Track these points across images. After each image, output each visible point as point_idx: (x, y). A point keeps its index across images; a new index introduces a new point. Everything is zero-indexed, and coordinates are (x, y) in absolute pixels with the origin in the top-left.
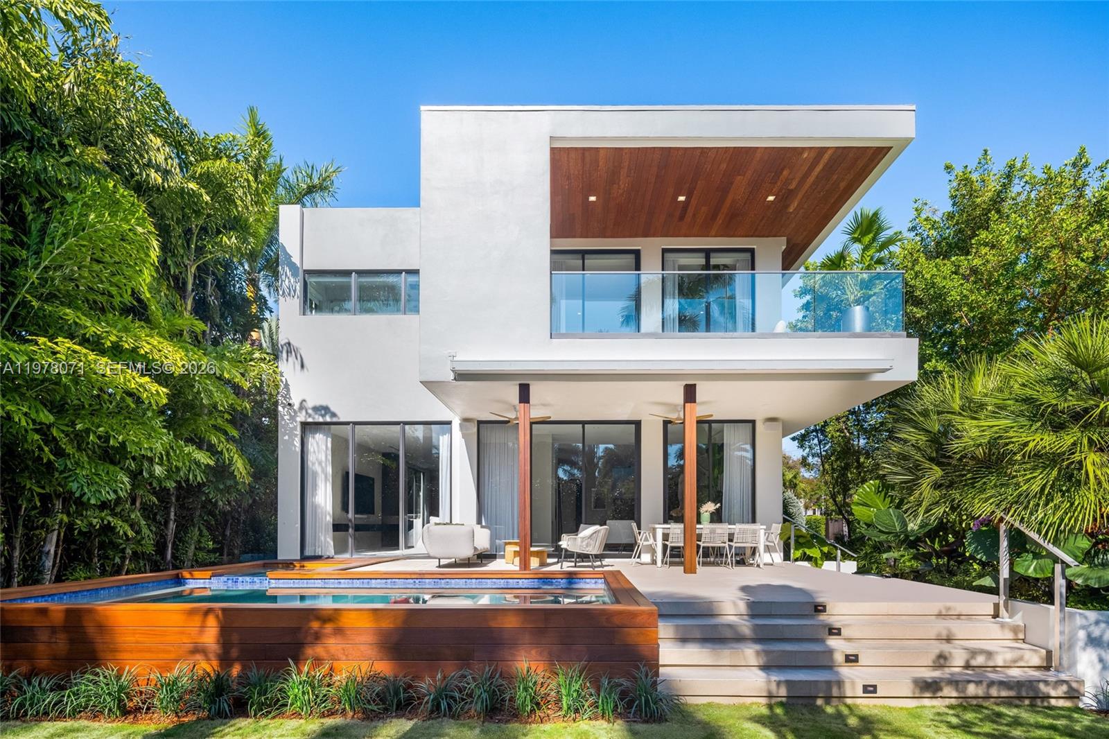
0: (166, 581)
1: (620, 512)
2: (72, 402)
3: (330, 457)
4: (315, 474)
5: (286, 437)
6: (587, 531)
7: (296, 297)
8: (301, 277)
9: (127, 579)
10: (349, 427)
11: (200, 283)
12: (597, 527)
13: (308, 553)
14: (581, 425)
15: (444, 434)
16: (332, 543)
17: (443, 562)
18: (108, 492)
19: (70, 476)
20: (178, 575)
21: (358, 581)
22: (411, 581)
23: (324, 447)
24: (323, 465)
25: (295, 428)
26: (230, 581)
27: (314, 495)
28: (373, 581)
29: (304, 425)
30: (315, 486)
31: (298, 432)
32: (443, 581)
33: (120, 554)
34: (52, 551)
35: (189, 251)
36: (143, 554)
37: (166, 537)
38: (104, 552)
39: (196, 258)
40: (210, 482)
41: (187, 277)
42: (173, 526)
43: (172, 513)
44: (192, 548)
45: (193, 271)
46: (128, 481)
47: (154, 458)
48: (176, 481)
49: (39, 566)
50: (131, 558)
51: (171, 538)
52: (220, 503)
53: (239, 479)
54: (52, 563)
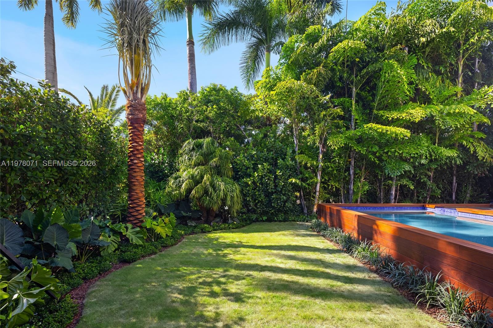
0: (417, 208)
18: (398, 173)
19: (386, 168)
20: (423, 205)
26: (442, 210)
33: (422, 196)
34: (394, 193)
35: (460, 55)
36: (435, 196)
37: (452, 189)
38: (418, 195)
39: (463, 57)
40: (471, 163)
41: (458, 69)
42: (455, 184)
43: (455, 178)
44: (468, 195)
45: (462, 63)
46: (407, 167)
47: (421, 157)
48: (438, 165)
49: (389, 198)
50: (430, 198)
51: (455, 189)
52: (476, 173)
53: (481, 160)
54: (393, 197)
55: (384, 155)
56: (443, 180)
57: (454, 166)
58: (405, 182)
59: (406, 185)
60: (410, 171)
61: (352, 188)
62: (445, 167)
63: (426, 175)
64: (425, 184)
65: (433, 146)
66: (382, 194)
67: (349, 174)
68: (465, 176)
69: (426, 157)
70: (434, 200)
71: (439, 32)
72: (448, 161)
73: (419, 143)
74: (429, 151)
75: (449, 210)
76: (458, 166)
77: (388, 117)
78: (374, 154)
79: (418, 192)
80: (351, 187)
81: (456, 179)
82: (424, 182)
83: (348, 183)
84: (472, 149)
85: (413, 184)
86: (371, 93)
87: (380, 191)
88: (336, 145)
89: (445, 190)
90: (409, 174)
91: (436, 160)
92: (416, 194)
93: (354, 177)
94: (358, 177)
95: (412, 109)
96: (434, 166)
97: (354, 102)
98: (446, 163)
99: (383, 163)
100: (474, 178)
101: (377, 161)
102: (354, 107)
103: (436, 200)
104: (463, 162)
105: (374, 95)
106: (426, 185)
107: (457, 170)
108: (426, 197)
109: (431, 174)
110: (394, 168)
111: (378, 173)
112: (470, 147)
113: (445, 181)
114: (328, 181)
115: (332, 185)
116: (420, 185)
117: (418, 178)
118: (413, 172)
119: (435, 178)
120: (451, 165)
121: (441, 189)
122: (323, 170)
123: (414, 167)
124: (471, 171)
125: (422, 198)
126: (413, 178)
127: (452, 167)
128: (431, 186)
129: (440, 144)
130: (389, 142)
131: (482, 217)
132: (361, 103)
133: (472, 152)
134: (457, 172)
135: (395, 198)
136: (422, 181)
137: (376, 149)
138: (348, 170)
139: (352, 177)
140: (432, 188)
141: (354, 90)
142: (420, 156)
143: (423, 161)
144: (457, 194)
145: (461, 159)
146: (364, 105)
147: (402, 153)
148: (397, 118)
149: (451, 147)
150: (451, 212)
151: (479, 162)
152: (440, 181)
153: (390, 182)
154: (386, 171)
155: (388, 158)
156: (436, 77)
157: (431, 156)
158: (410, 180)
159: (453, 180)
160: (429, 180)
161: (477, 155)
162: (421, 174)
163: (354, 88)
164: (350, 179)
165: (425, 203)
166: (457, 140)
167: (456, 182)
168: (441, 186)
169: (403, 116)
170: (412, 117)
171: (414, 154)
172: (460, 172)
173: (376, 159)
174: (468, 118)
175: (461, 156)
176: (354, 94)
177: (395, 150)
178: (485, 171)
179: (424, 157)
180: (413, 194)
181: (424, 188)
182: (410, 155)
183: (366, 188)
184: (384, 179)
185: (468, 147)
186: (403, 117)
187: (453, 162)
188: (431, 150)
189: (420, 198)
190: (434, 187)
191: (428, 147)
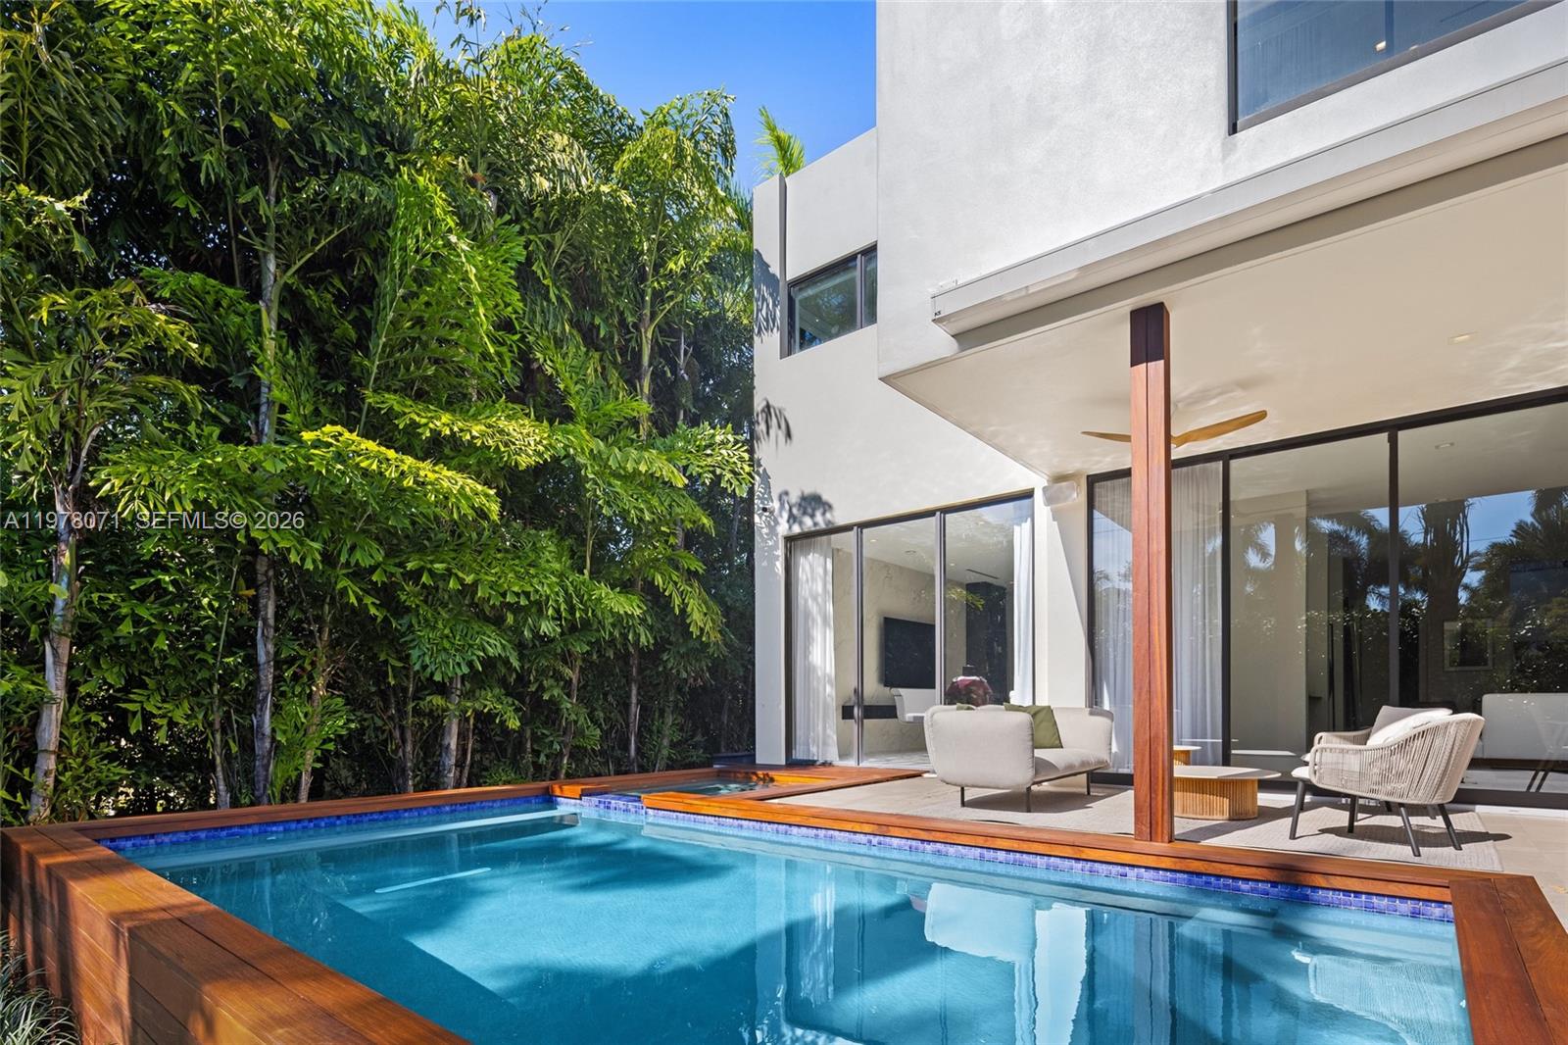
0: (527, 799)
1: (1536, 674)
2: (436, 535)
3: (830, 587)
4: (807, 615)
5: (765, 564)
6: (1395, 727)
7: (775, 330)
8: (783, 297)
9: (455, 795)
10: (852, 535)
11: (664, 352)
12: (1440, 715)
13: (799, 754)
14: (1384, 436)
15: (1020, 520)
16: (835, 738)
17: (971, 794)
18: (459, 664)
19: (413, 640)
20: (547, 788)
21: (770, 827)
22: (863, 838)
23: (821, 571)
24: (820, 600)
25: (775, 547)
26: (602, 806)
27: (807, 652)
28: (795, 830)
29: (790, 540)
30: (808, 638)
31: (780, 552)
32: (929, 847)
33: (547, 751)
34: (453, 746)
35: (644, 308)
36: (586, 749)
37: (628, 726)
38: (536, 747)
39: (653, 315)
40: (671, 643)
41: (640, 346)
42: (635, 710)
43: (634, 692)
44: (666, 742)
45: (649, 335)
46: (494, 644)
47: (539, 607)
48: (589, 643)
49: (437, 763)
50: (571, 756)
51: (634, 727)
52: (685, 675)
53: (697, 637)
54: (453, 761)
55: (409, 587)
56: (606, 695)
57: (631, 650)
58: (489, 701)
59: (490, 717)
60: (507, 662)
61: (267, 730)
62: (611, 654)
63: (558, 676)
64: (554, 706)
65: (575, 576)
66: (409, 748)
67: (251, 661)
68: (658, 684)
69: (557, 611)
70: (582, 761)
71: (589, 187)
72: (616, 634)
73: (532, 556)
74: (566, 592)
75: (621, 803)
76: (641, 651)
77: (419, 426)
78: (359, 574)
79: (535, 739)
80: (260, 726)
81: (639, 694)
82: (552, 700)
83: (247, 701)
84: (677, 602)
85: (517, 710)
86: (354, 313)
87: (404, 741)
88: (144, 499)
89: (612, 728)
90: (503, 671)
91: (586, 624)
92: (529, 745)
93: (278, 679)
94: (296, 677)
95: (509, 418)
96: (580, 648)
97: (269, 324)
98: (612, 642)
99: (405, 621)
100: (679, 690)
101: (373, 611)
102: (270, 345)
103: (587, 761)
104: (655, 638)
105: (365, 327)
106: (558, 711)
107: (640, 664)
108: (561, 754)
109: (571, 674)
110: (447, 645)
111: (386, 662)
112: (671, 595)
113: (610, 698)
114: (126, 690)
115: (147, 717)
116: (541, 712)
117: (533, 688)
118: (516, 664)
119: (584, 687)
120: (627, 649)
121: (600, 726)
122: (85, 633)
123: (520, 646)
124: (672, 668)
125: (547, 756)
126: (517, 688)
127: (628, 654)
128: (573, 717)
129: (595, 575)
130: (429, 539)
131: (710, 824)
132: (308, 349)
133: (677, 611)
134: (641, 671)
135: (460, 764)
136: (546, 697)
137: (370, 555)
138: (242, 639)
139: (267, 677)
140: (576, 722)
141: (272, 267)
142: (538, 603)
143: (546, 627)
144: (639, 736)
145: (651, 628)
146: (322, 358)
147: (475, 584)
148: (453, 433)
149: (625, 587)
150: (627, 811)
151: (691, 644)
152: (597, 700)
153: (438, 700)
154: (415, 654)
155: (425, 602)
156: (584, 349)
157: (572, 609)
158: (507, 695)
159: (629, 697)
160: (569, 695)
161: (688, 621)
162: (542, 672)
163: (272, 257)
164: (254, 684)
165: (555, 776)
166: (639, 571)
167: (639, 702)
168: (602, 715)
169: (475, 433)
170: (506, 445)
171: (517, 595)
172: (648, 672)
173: (368, 600)
174: (666, 504)
175: (650, 621)
176: (271, 290)
177: (448, 570)
178: (703, 671)
179: (550, 612)
180: (519, 747)
181: (554, 724)
182: (504, 595)
183: (339, 724)
184: (417, 690)
185: (667, 594)
186: (473, 437)
187: (630, 637)
188: (571, 590)
189: (543, 758)
190: (581, 721)
191: (561, 576)
